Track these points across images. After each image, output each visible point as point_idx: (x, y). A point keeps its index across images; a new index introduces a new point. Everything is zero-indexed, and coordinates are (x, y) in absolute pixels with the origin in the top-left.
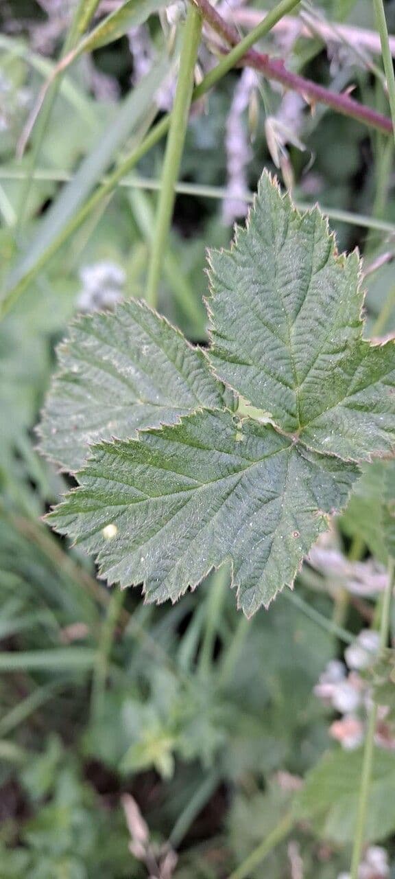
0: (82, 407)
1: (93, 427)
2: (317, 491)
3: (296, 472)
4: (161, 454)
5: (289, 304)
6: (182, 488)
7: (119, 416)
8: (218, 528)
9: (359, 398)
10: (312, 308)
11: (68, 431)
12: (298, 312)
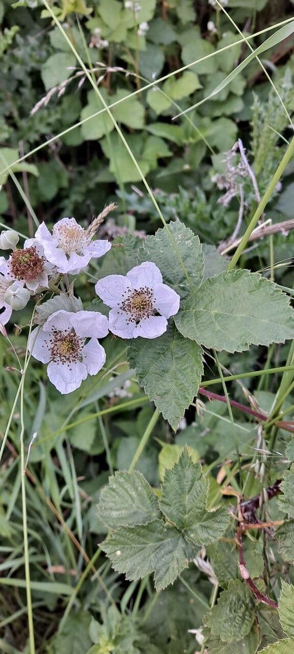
0: (114, 500)
1: (117, 510)
2: (187, 552)
3: (181, 544)
4: (139, 532)
5: (187, 488)
6: (144, 543)
7: (126, 509)
8: (153, 559)
9: (204, 524)
10: (193, 491)
11: (108, 509)
12: (189, 492)
